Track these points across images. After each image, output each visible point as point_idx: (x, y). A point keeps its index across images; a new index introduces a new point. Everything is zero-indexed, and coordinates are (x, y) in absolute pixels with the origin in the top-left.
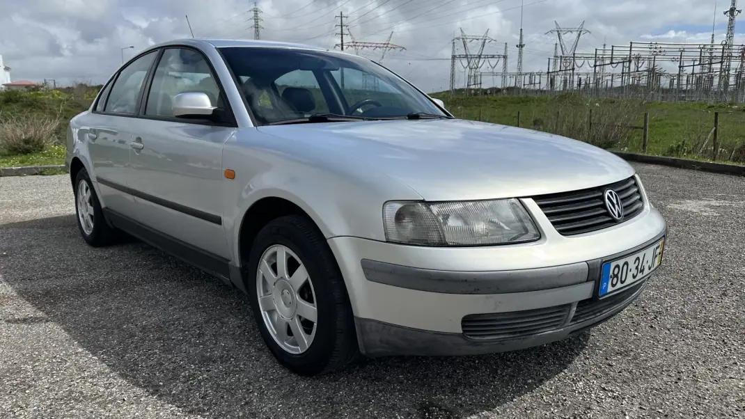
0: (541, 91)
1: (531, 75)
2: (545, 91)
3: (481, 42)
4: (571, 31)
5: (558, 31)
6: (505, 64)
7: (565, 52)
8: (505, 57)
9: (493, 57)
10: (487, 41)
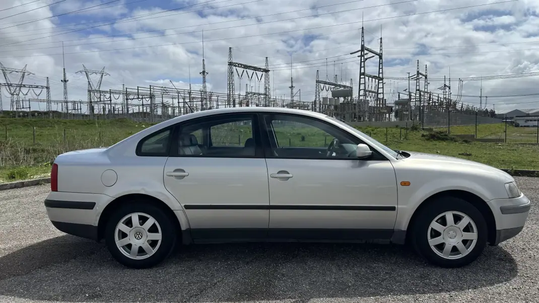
0: (83, 115)
1: (74, 103)
2: (86, 115)
3: (20, 74)
4: (96, 73)
5: (86, 72)
6: (48, 92)
7: (93, 87)
8: (48, 88)
9: (37, 87)
10: (26, 74)
